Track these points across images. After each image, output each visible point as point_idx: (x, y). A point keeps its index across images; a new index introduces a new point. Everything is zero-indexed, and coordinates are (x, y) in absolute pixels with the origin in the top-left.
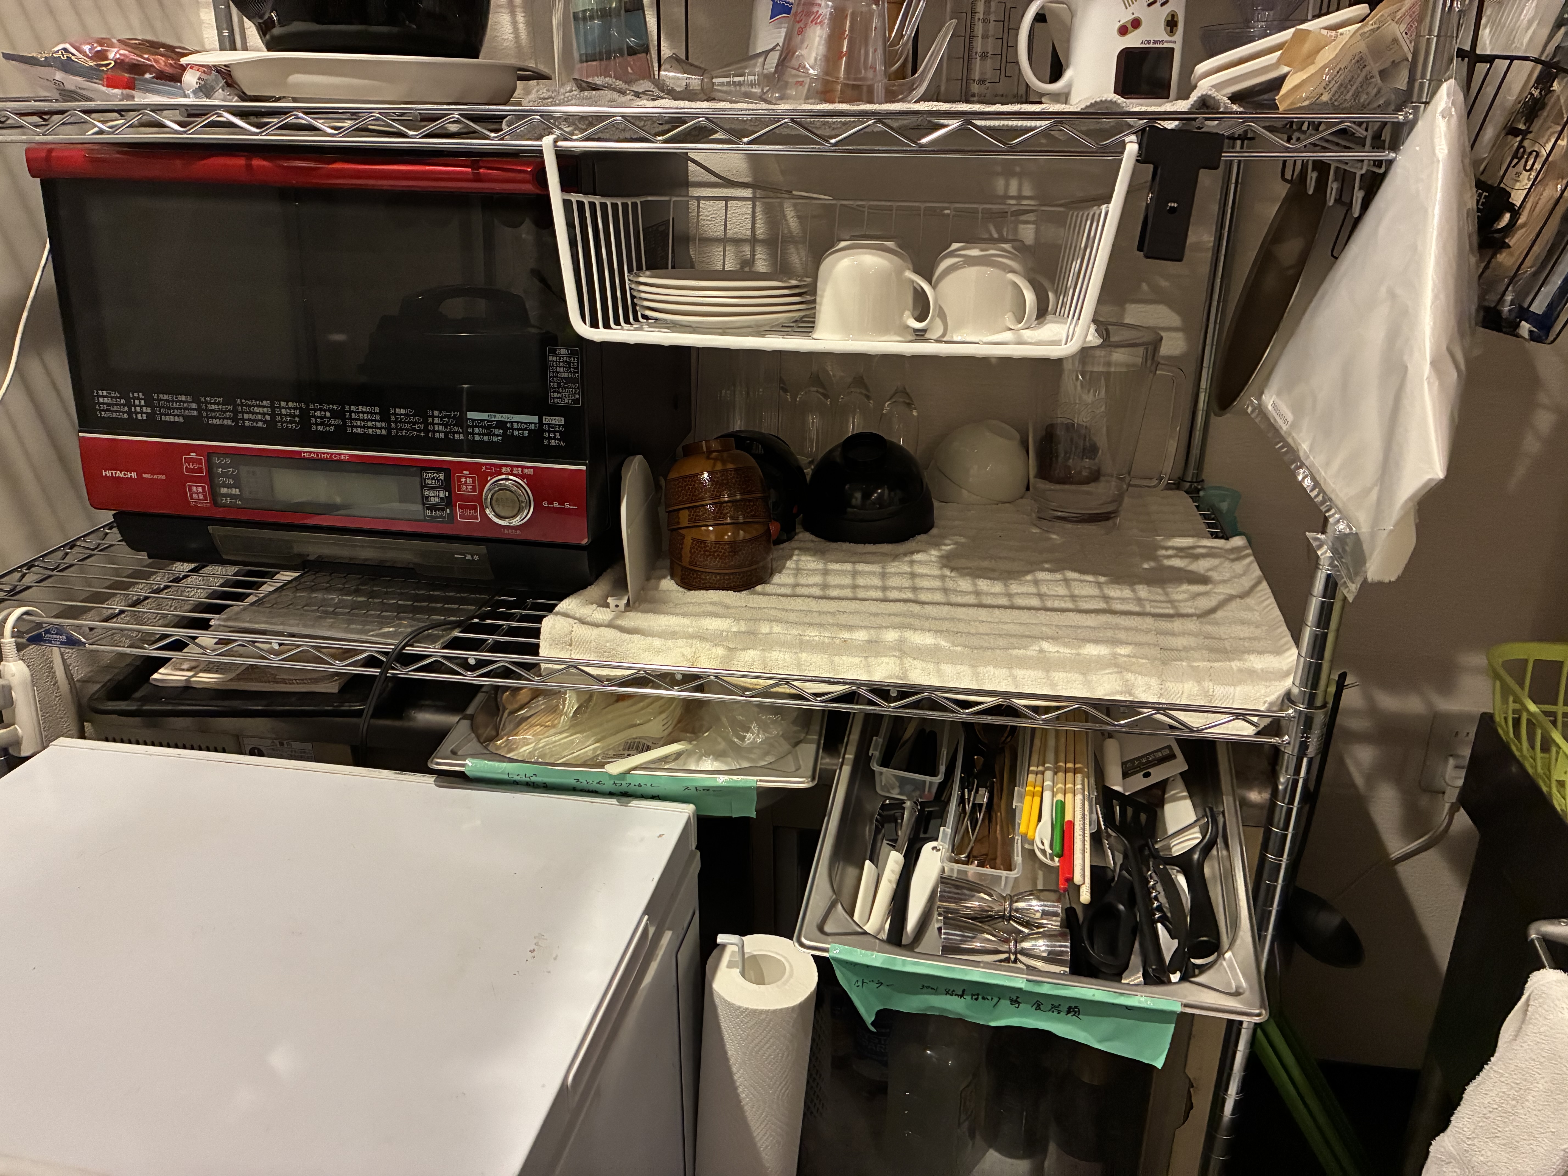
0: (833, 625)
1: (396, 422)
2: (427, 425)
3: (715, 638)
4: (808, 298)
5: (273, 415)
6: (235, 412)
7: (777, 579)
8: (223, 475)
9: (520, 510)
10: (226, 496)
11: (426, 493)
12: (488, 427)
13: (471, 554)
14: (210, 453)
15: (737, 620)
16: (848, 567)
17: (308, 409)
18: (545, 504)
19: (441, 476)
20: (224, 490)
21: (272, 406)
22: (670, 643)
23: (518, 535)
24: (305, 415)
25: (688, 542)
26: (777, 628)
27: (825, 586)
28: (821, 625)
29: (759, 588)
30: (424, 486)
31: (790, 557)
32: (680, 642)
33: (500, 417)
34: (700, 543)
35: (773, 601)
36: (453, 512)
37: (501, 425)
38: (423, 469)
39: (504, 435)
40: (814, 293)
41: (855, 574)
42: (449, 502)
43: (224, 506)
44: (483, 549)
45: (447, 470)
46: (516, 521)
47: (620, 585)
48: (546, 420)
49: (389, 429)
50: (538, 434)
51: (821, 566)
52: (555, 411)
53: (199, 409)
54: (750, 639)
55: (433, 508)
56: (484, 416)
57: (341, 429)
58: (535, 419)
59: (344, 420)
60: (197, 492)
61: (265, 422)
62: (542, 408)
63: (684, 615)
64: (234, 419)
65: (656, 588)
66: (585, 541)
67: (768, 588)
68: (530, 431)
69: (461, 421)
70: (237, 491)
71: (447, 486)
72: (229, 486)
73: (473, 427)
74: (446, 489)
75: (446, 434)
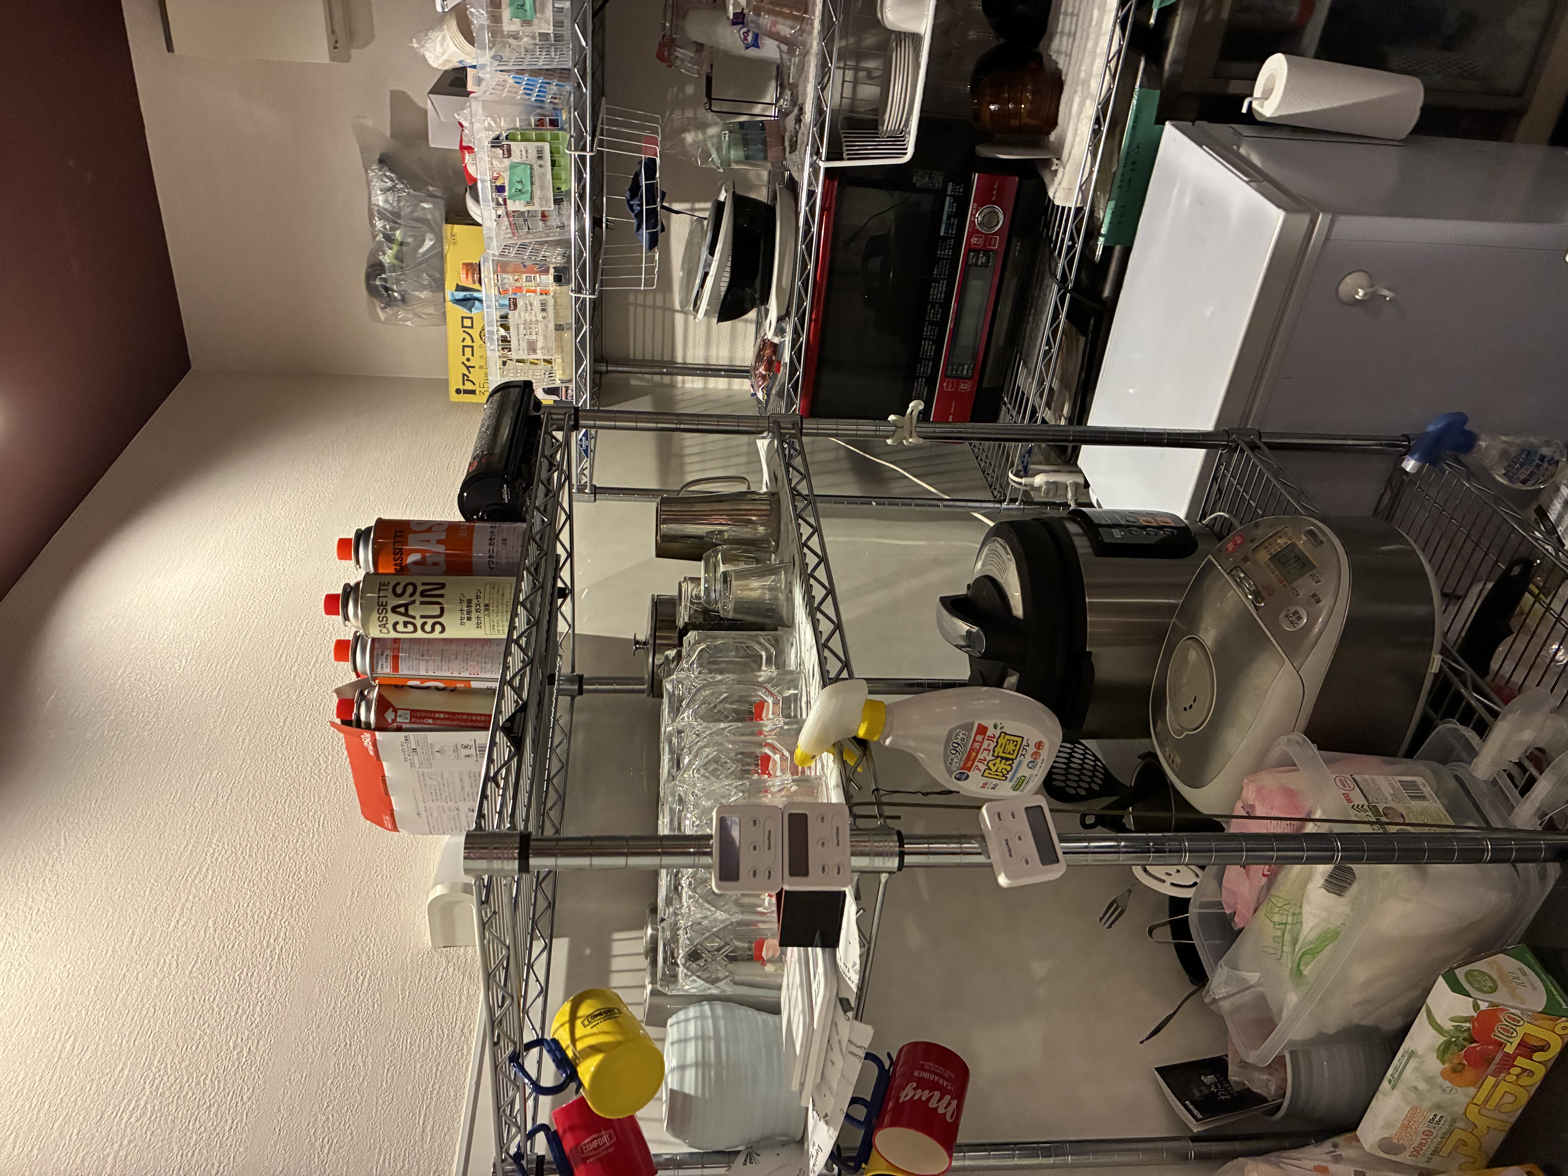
0: (1088, 30)
1: (941, 275)
2: (943, 259)
3: (1082, 105)
4: (903, 36)
5: (929, 340)
6: (926, 359)
7: (1060, 66)
8: (957, 371)
9: (997, 214)
10: (967, 372)
11: (979, 264)
12: (949, 226)
13: (1017, 246)
14: (945, 375)
15: (1076, 92)
16: (1061, 17)
17: (929, 321)
18: (994, 199)
19: (972, 254)
20: (965, 373)
21: (925, 339)
22: (1079, 132)
23: (1009, 216)
24: (931, 323)
25: (1028, 121)
26: (1083, 68)
27: (1069, 34)
28: (1087, 39)
29: (1063, 78)
30: (976, 265)
31: (1050, 56)
32: (1079, 126)
33: (945, 218)
34: (1030, 114)
35: (1071, 69)
36: (991, 250)
37: (949, 218)
38: (967, 261)
39: (955, 217)
40: (900, 33)
41: (1066, 14)
42: (986, 252)
43: (973, 374)
44: (1015, 239)
45: (969, 250)
46: (1001, 216)
47: (1047, 163)
48: (949, 193)
49: (944, 279)
50: (956, 198)
51: (1058, 36)
52: (945, 187)
53: (922, 377)
54: (1086, 83)
55: (988, 260)
56: (943, 227)
57: (941, 305)
58: (948, 198)
59: (936, 303)
60: (964, 386)
61: (933, 345)
62: (942, 194)
63: (1068, 124)
64: (929, 360)
65: (1053, 143)
66: (1017, 179)
67: (1064, 72)
68: (954, 202)
69: (945, 239)
70: (966, 367)
71: (977, 251)
72: (963, 369)
73: (948, 234)
74: (979, 253)
75: (950, 248)
